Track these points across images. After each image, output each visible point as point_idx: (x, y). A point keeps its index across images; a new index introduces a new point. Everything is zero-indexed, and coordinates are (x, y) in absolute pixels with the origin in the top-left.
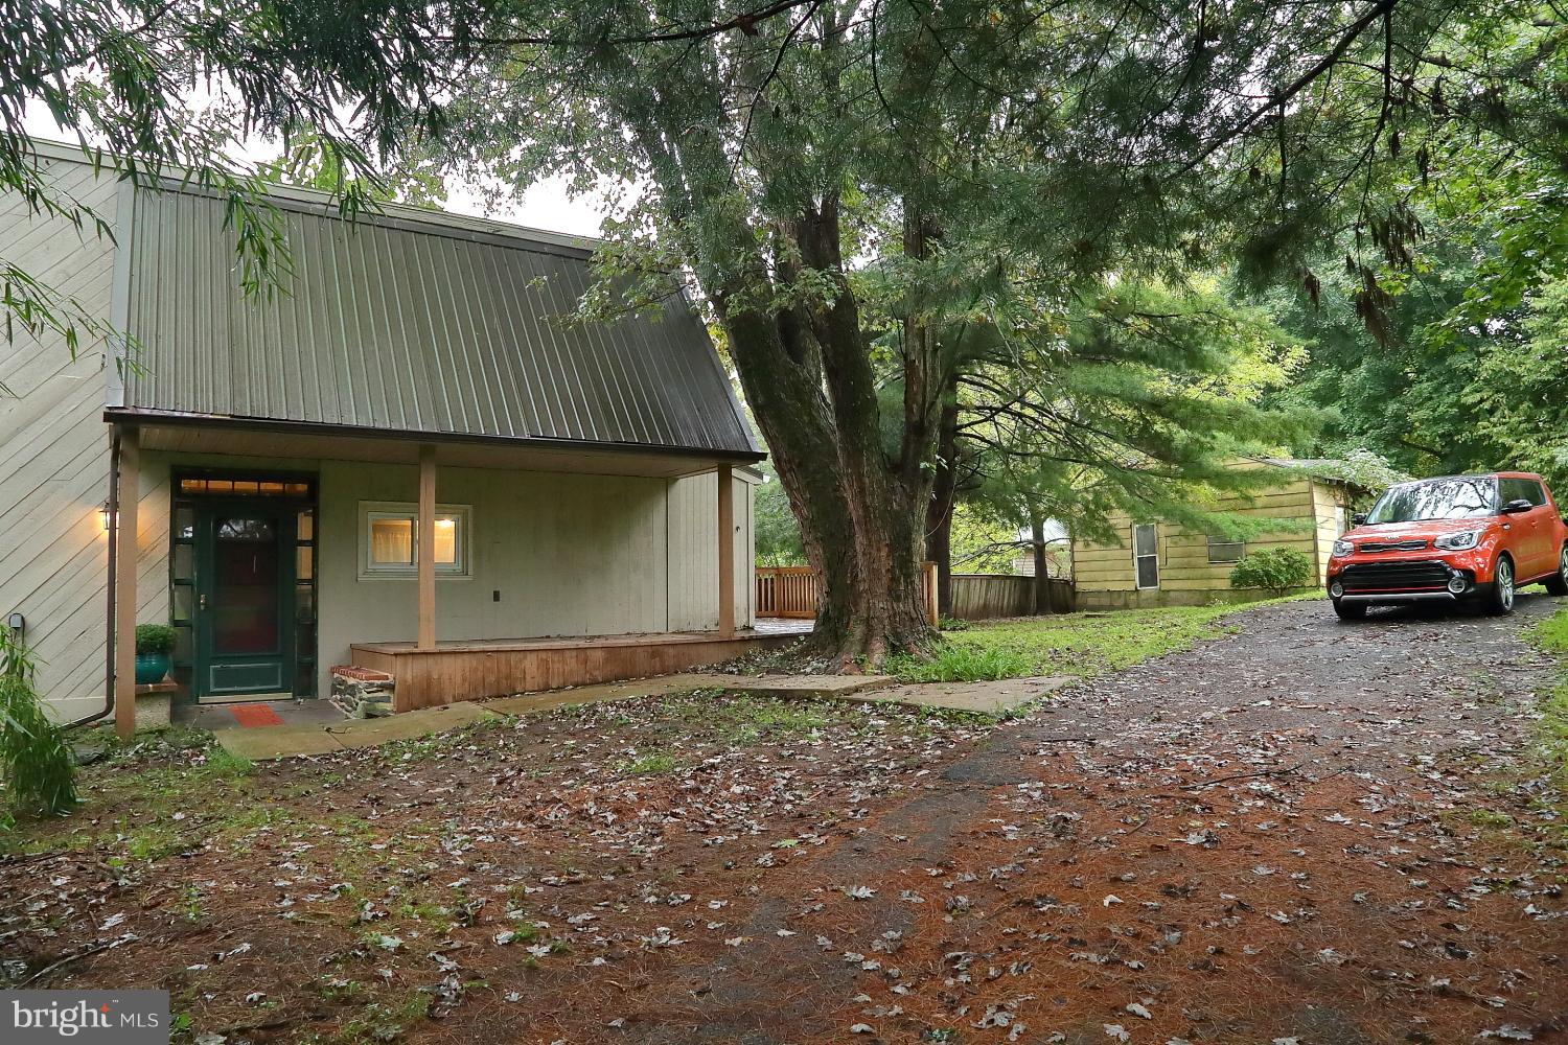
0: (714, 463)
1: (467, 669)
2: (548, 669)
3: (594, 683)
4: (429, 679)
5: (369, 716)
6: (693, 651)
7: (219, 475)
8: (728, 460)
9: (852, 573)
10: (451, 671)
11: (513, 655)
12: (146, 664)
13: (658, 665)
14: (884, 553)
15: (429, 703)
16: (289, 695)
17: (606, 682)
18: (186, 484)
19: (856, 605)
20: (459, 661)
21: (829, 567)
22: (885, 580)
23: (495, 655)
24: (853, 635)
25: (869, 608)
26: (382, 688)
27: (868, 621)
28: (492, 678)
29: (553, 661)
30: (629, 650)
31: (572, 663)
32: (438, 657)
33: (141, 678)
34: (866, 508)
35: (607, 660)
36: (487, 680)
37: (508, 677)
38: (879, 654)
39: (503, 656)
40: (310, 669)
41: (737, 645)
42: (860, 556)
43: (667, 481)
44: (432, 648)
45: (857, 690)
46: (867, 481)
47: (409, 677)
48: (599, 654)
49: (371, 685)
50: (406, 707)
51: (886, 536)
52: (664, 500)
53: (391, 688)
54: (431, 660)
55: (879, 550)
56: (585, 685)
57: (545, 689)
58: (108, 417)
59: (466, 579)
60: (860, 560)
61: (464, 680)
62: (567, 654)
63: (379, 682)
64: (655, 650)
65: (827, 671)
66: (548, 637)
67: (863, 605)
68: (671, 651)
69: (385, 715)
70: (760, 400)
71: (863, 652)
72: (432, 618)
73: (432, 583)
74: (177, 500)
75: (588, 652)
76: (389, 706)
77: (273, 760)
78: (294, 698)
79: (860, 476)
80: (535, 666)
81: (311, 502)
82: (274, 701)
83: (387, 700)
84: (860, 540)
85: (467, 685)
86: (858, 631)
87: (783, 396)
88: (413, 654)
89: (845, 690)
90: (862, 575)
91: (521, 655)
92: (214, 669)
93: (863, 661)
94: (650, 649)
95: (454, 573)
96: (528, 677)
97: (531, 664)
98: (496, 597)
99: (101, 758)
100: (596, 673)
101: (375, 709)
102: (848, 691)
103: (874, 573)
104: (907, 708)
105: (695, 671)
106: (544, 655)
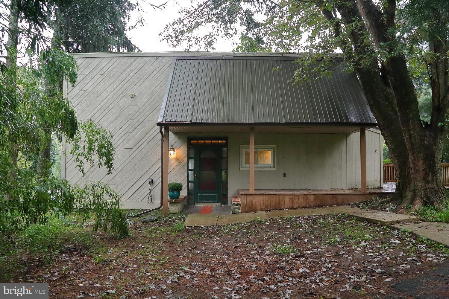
0: (358, 128)
1: (265, 200)
2: (293, 202)
3: (310, 207)
4: (252, 204)
5: (233, 213)
6: (349, 197)
7: (201, 139)
8: (363, 127)
9: (408, 170)
10: (259, 201)
11: (281, 196)
12: (174, 194)
13: (335, 201)
14: (421, 163)
15: (252, 211)
16: (220, 204)
17: (315, 207)
18: (192, 142)
19: (409, 183)
20: (262, 197)
21: (400, 167)
22: (422, 174)
23: (274, 196)
24: (407, 196)
25: (415, 186)
26: (237, 205)
27: (414, 191)
28: (273, 204)
29: (295, 199)
30: (323, 196)
31: (302, 200)
32: (255, 196)
33: (172, 197)
34: (412, 144)
35: (315, 199)
36: (271, 204)
37: (279, 203)
38: (418, 206)
39: (277, 196)
40: (226, 196)
41: (368, 196)
42: (411, 163)
43: (346, 135)
44: (253, 193)
45: (398, 222)
46: (412, 132)
47: (245, 202)
48: (312, 197)
49: (234, 204)
50: (244, 211)
51: (422, 155)
52: (345, 142)
53: (240, 205)
54: (253, 197)
55: (419, 161)
56: (306, 207)
57: (292, 208)
58: (158, 124)
59: (274, 169)
60: (411, 165)
61: (264, 204)
62: (300, 197)
63: (236, 203)
64: (334, 196)
65: (395, 211)
66: (302, 189)
67: (412, 184)
68: (340, 197)
69: (238, 213)
70: (371, 102)
71: (411, 204)
72: (254, 183)
73: (253, 172)
74: (189, 146)
75: (308, 196)
76: (239, 211)
77: (191, 227)
78: (221, 205)
79: (409, 131)
80: (288, 200)
81: (226, 145)
82: (215, 206)
83: (239, 209)
84: (410, 156)
85: (264, 205)
86: (410, 195)
87: (380, 100)
88: (247, 194)
89: (392, 222)
90: (412, 171)
91: (283, 197)
92: (199, 195)
93: (410, 208)
94: (331, 196)
95: (271, 167)
96: (286, 204)
97: (287, 200)
98: (285, 175)
99: (156, 220)
100: (311, 203)
101: (235, 211)
102: (393, 223)
103: (417, 171)
104: (413, 235)
105: (348, 205)
106: (291, 197)
